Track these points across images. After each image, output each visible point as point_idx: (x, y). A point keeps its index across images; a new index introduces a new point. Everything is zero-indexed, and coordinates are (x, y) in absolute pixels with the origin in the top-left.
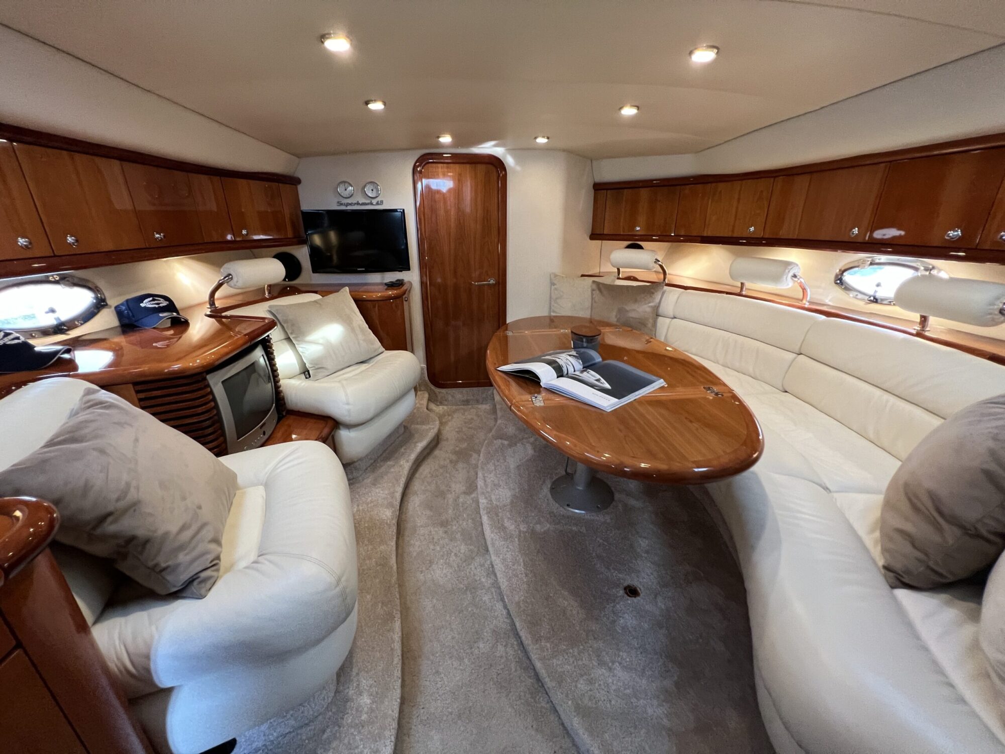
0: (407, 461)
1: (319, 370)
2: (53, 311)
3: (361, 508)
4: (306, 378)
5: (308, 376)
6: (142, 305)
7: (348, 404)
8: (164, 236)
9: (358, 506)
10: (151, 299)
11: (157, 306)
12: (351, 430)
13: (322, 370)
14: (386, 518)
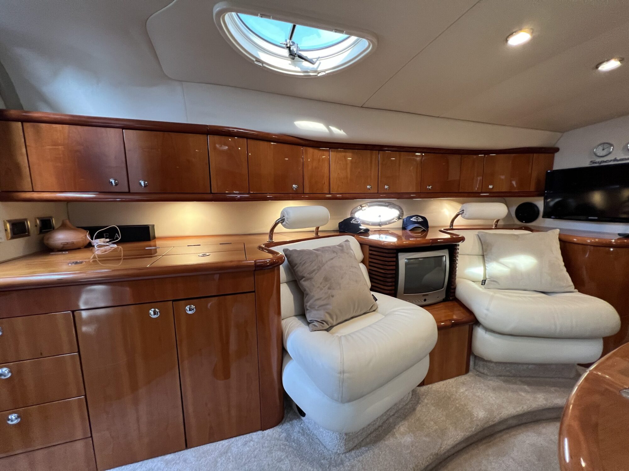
0: (546, 400)
1: (493, 282)
2: (380, 216)
3: (467, 393)
4: (482, 284)
5: (483, 284)
6: (411, 219)
7: (488, 310)
8: (432, 188)
9: (466, 390)
10: (416, 217)
11: (416, 221)
12: (487, 333)
13: (495, 283)
14: (475, 415)
